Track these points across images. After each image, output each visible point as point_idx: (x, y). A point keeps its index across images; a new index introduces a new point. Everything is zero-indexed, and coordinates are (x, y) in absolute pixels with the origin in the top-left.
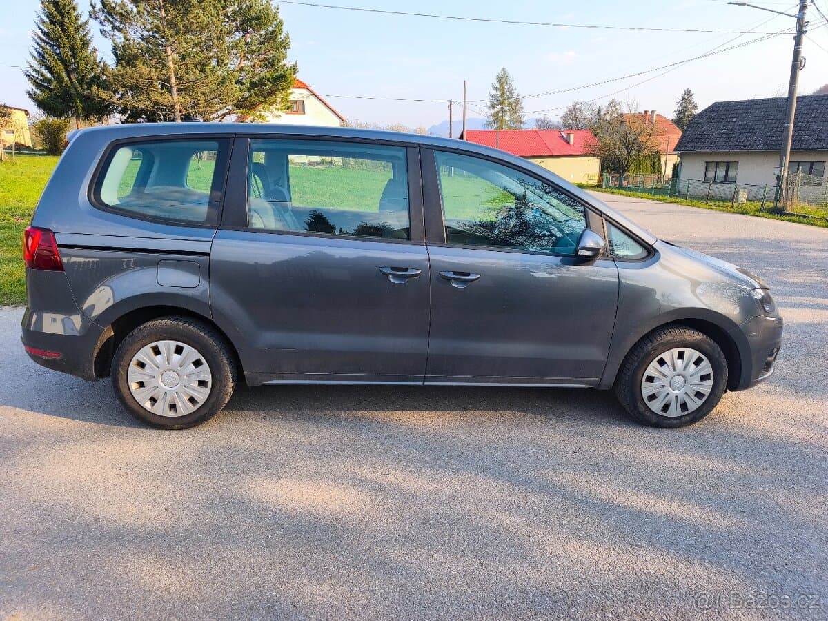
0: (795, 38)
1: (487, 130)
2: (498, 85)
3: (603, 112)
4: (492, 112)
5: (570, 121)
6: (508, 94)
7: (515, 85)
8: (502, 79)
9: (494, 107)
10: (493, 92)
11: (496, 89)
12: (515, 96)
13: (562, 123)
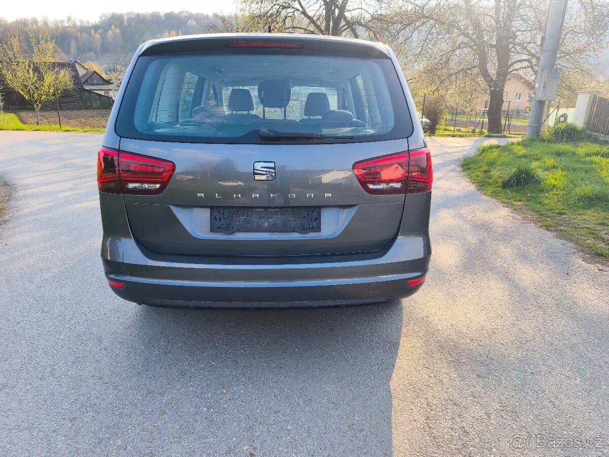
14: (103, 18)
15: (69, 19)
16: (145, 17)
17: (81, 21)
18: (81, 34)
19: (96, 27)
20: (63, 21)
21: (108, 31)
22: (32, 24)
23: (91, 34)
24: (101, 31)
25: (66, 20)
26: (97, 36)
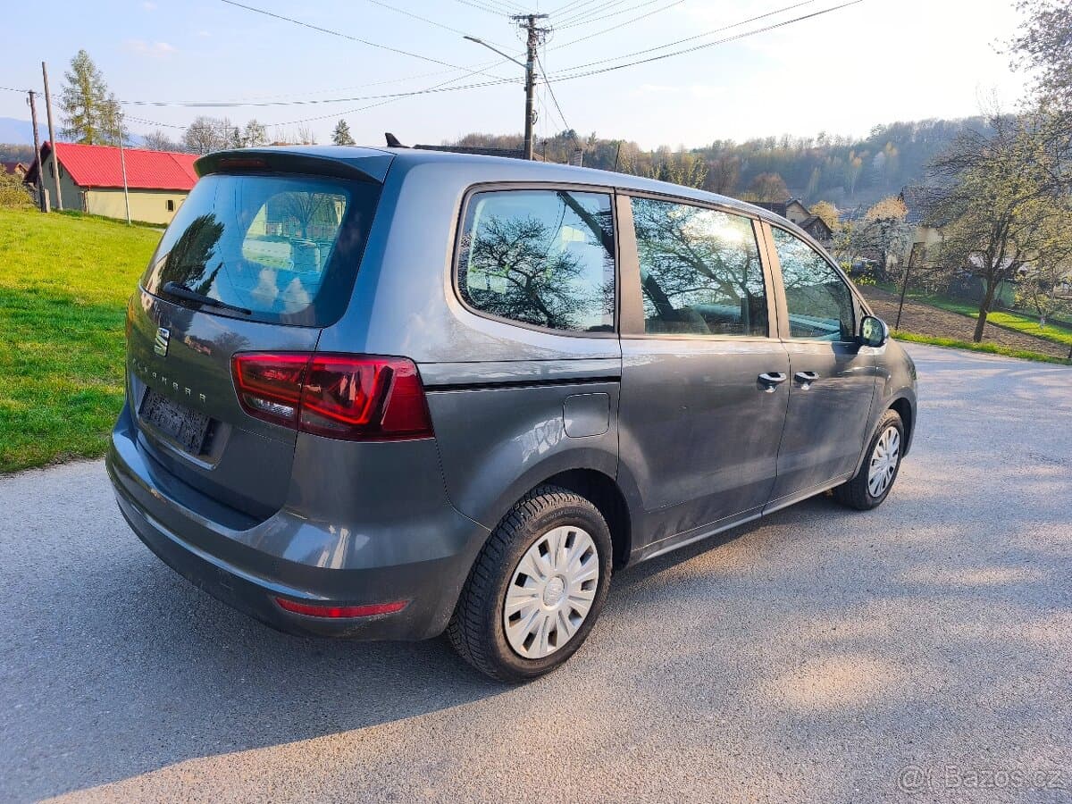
0: (526, 89)
1: (64, 142)
2: (74, 75)
3: (242, 135)
4: (70, 115)
5: (197, 143)
6: (95, 91)
7: (104, 80)
8: (82, 69)
9: (73, 107)
10: (69, 85)
11: (72, 81)
12: (106, 98)
13: (185, 145)
14: (877, 133)
15: (822, 136)
16: (952, 126)
17: (839, 139)
18: (832, 159)
19: (860, 148)
20: (810, 141)
21: (878, 152)
22: (766, 147)
23: (848, 157)
24: (866, 153)
25: (816, 139)
26: (858, 161)
